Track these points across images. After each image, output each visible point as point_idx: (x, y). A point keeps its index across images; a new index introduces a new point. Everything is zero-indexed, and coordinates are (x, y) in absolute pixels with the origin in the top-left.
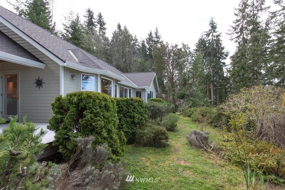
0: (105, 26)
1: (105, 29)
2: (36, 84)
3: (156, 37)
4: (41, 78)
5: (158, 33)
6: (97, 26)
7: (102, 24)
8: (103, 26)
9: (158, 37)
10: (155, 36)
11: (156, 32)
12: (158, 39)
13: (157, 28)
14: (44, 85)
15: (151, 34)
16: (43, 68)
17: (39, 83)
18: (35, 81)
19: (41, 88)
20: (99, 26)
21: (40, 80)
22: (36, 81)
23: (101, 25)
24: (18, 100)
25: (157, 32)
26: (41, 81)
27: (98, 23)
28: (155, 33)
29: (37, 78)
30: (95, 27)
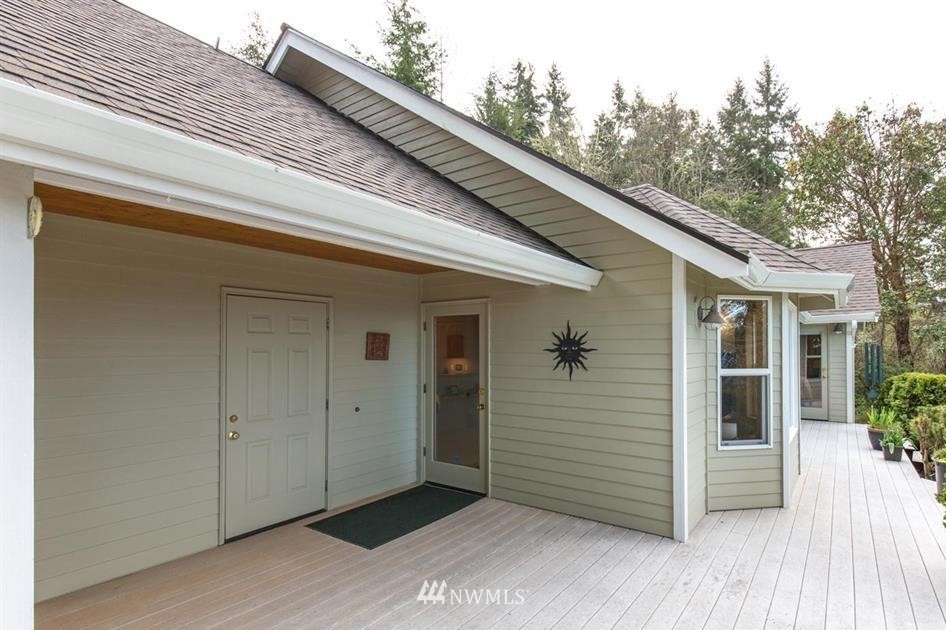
0: (568, 104)
1: (568, 112)
2: (557, 354)
3: (765, 98)
4: (577, 331)
5: (771, 86)
6: (544, 110)
7: (557, 98)
8: (564, 104)
9: (771, 99)
10: (760, 98)
11: (764, 82)
12: (773, 109)
13: (768, 66)
14: (589, 359)
15: (740, 90)
16: (589, 289)
17: (570, 351)
18: (551, 342)
19: (578, 372)
20: (550, 106)
21: (572, 337)
22: (557, 342)
23: (557, 103)
24: (481, 412)
25: (769, 81)
26: (578, 343)
27: (549, 98)
28: (761, 86)
29: (561, 331)
30: (539, 112)
